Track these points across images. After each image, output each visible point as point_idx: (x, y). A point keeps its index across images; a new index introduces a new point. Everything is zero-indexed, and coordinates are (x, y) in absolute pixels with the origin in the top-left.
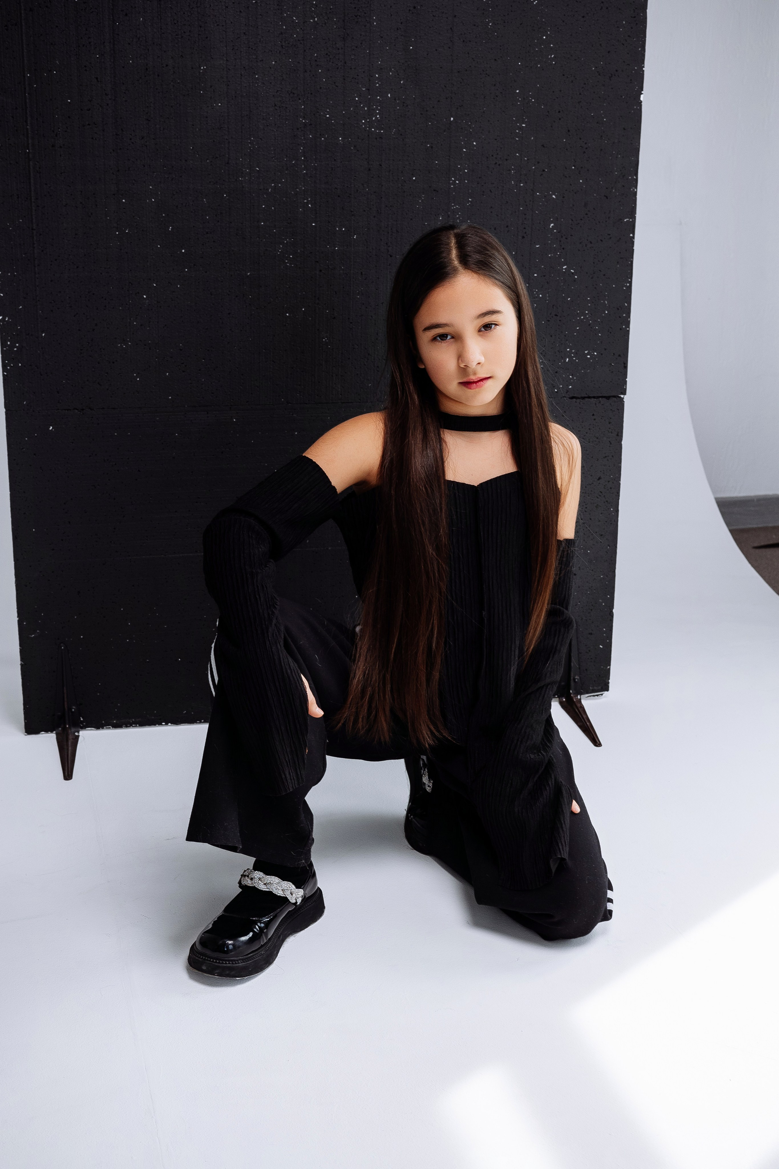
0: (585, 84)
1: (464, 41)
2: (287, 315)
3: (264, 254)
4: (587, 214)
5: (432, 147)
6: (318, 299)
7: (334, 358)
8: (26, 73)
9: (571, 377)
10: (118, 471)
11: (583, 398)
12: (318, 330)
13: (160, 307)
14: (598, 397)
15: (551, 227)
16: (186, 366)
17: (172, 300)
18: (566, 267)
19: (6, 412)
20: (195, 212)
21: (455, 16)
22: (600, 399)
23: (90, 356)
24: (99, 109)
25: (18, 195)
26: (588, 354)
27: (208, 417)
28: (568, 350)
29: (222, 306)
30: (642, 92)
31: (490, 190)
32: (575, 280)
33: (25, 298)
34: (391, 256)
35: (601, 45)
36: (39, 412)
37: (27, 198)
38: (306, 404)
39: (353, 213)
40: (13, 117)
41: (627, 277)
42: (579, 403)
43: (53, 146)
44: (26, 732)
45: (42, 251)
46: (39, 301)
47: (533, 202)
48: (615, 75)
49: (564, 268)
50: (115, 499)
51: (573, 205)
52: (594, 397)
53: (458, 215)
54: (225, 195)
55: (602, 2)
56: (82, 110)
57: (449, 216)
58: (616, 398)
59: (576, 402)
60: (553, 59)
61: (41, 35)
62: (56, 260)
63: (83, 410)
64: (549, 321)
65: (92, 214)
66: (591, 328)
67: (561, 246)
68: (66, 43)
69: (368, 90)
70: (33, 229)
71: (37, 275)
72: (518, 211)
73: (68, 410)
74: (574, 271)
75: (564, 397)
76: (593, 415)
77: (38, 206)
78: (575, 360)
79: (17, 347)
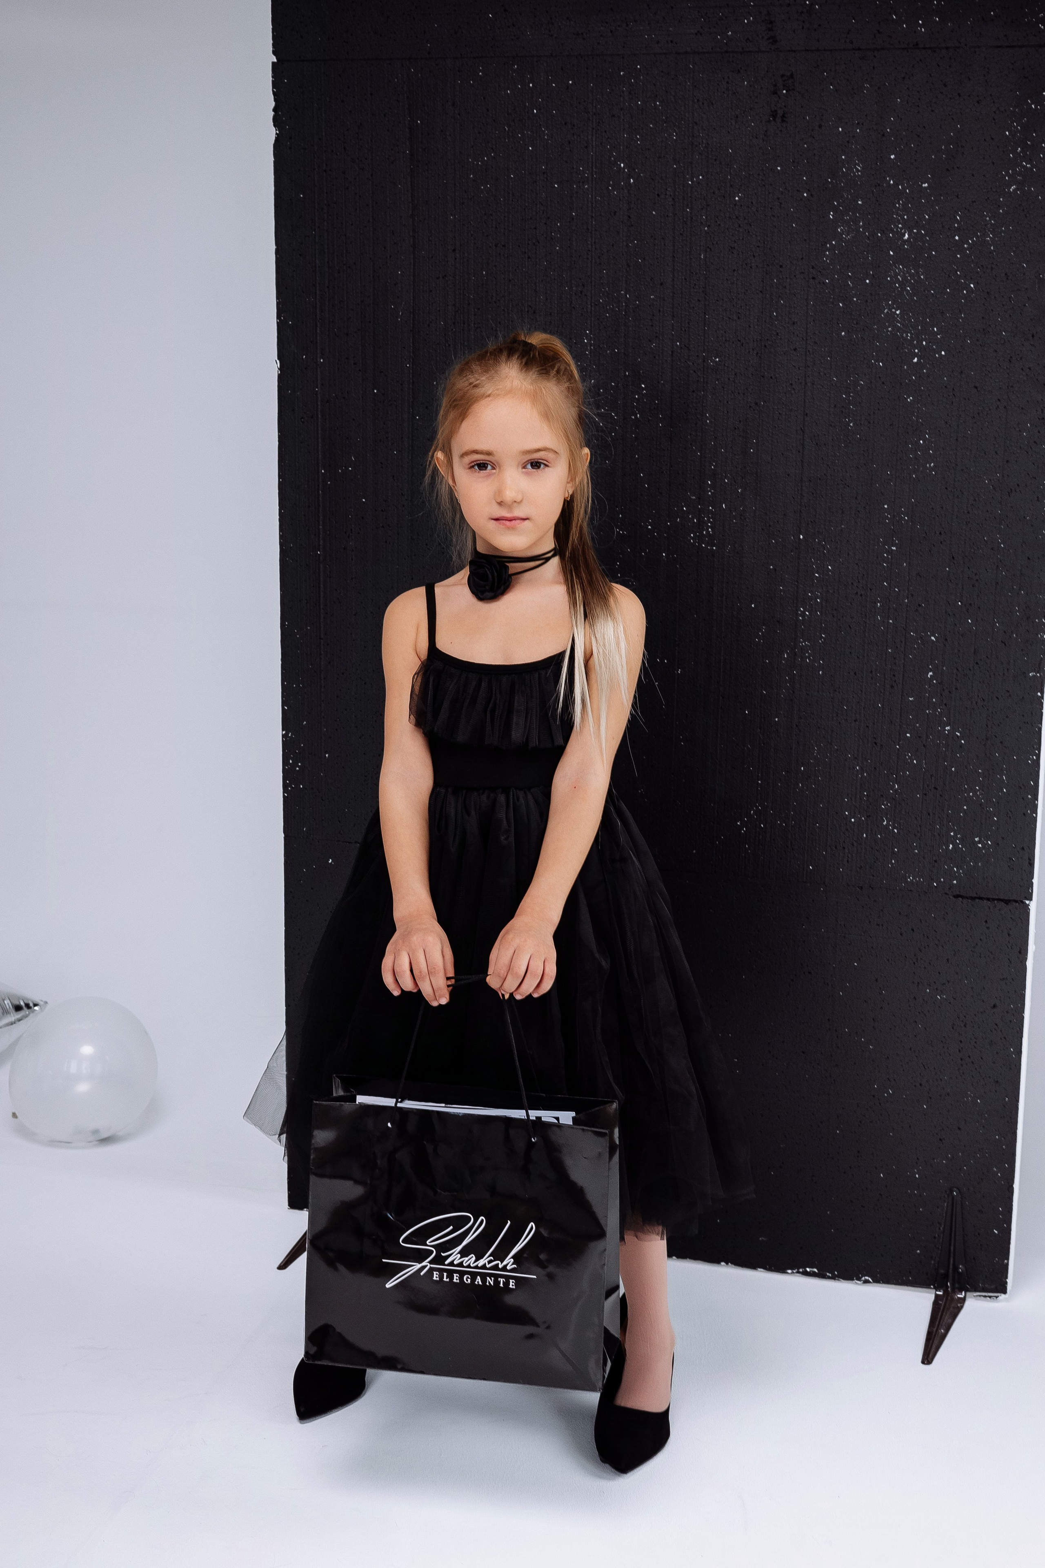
0: (975, 500)
1: (817, 444)
4: (977, 663)
5: (775, 570)
8: (320, 468)
9: (955, 869)
11: (973, 899)
15: (929, 676)
18: (949, 728)
19: (284, 838)
21: (807, 415)
22: (996, 902)
24: (394, 510)
25: (307, 600)
26: (979, 842)
28: (952, 834)
31: (849, 626)
32: (961, 745)
33: (309, 713)
34: (723, 698)
35: (996, 452)
36: (319, 842)
37: (316, 604)
40: (304, 515)
41: (1034, 747)
42: (967, 905)
43: (344, 549)
44: (289, 1205)
45: (329, 663)
46: (324, 717)
47: (905, 643)
49: (946, 728)
51: (959, 651)
53: (808, 653)
55: (999, 400)
56: (376, 510)
57: (796, 654)
58: (1019, 904)
59: (962, 903)
60: (932, 469)
61: (337, 428)
62: (343, 674)
64: (925, 794)
66: (984, 808)
67: (942, 701)
68: (362, 437)
69: (699, 498)
70: (320, 638)
71: (323, 690)
72: (886, 654)
73: (349, 843)
74: (960, 734)
75: (946, 894)
76: (986, 922)
77: (327, 613)
78: (962, 848)
79: (299, 767)
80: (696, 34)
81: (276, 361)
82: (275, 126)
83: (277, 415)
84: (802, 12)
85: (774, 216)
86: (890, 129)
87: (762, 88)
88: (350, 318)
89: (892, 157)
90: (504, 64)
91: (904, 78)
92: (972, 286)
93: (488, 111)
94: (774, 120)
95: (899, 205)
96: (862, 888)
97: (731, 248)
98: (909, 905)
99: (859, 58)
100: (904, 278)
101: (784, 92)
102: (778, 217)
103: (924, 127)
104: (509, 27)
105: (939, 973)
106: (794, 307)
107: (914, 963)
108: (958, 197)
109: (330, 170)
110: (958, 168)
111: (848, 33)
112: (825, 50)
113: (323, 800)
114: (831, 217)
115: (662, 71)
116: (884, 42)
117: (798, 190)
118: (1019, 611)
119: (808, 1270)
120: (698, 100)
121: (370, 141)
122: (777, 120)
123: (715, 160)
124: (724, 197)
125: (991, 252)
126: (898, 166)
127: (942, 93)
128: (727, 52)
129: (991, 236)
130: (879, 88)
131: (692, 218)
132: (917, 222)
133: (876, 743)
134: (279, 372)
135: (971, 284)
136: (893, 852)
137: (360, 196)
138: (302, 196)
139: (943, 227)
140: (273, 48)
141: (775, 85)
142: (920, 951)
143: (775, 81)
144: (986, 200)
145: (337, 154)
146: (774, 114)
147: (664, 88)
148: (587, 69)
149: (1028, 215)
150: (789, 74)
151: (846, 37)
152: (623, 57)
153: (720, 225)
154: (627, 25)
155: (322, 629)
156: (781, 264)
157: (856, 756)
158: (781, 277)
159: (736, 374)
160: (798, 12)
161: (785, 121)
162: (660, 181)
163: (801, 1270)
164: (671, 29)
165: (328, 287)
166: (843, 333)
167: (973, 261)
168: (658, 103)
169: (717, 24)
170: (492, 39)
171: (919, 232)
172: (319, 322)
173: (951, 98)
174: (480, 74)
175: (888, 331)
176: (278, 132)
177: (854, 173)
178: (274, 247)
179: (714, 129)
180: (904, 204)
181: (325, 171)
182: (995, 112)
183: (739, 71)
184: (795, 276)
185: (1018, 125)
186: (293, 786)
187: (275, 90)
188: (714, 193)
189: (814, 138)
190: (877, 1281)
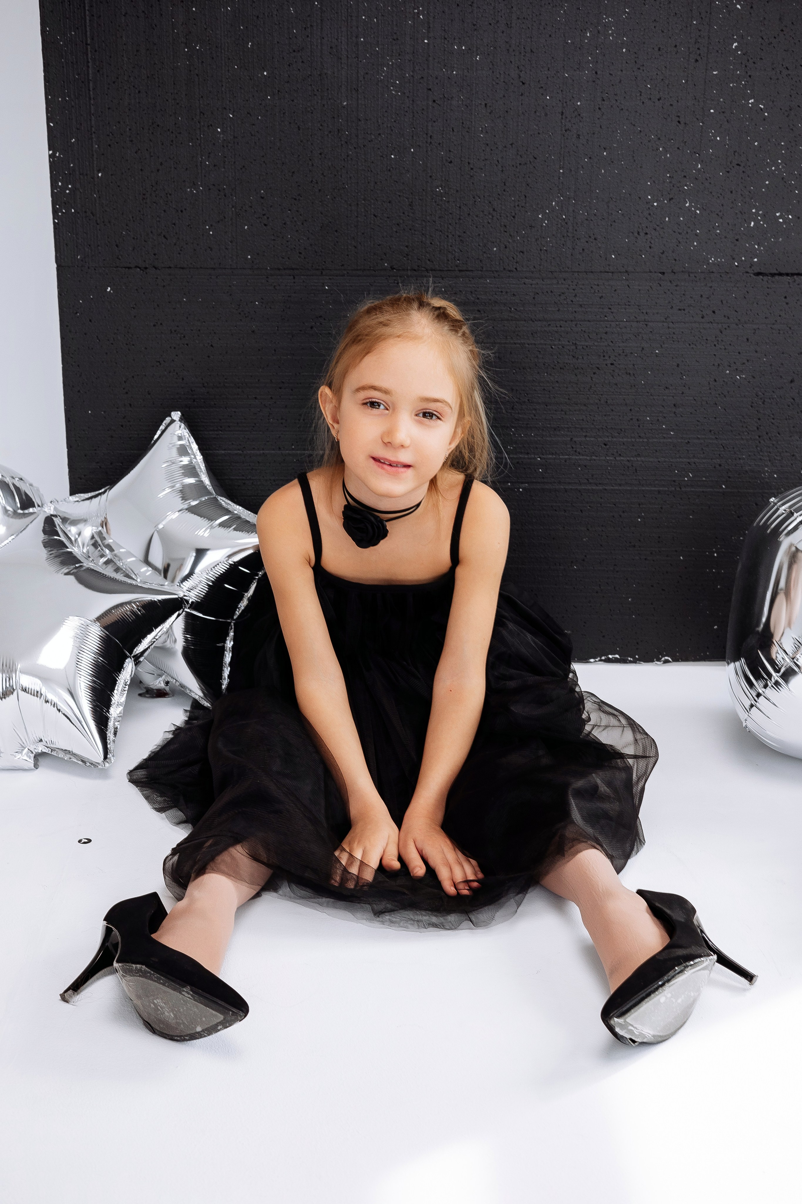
2: (393, 156)
3: (364, 78)
4: (782, 30)
6: (431, 137)
7: (451, 213)
9: (756, 247)
10: (187, 345)
11: (773, 275)
12: (431, 177)
13: (238, 143)
14: (793, 275)
15: (734, 47)
16: (268, 218)
17: (252, 135)
18: (752, 101)
19: (57, 268)
20: (279, 24)
22: (795, 277)
23: (154, 203)
26: (780, 217)
27: (294, 283)
28: (754, 211)
29: (312, 144)
32: (765, 118)
33: (78, 129)
34: (523, 84)
36: (95, 269)
37: (80, 6)
38: (415, 270)
39: (475, 27)
42: (767, 281)
45: (98, 71)
46: (94, 133)
47: (710, 13)
49: (750, 102)
50: (183, 379)
51: (765, 18)
52: (787, 275)
54: (316, 3)
59: (762, 280)
62: (114, 82)
63: (146, 268)
64: (728, 172)
65: (156, 26)
66: (785, 182)
67: (747, 72)
70: (87, 44)
71: (92, 102)
72: (691, 25)
73: (129, 268)
74: (764, 106)
75: (747, 272)
76: (785, 297)
77: (93, 16)
78: (763, 225)
79: (69, 189)
96: (663, 273)
98: (711, 287)
105: (739, 353)
107: (715, 345)
113: (98, 224)
119: (610, 656)
133: (679, 122)
136: (697, 235)
142: (721, 332)
155: (88, 33)
157: (659, 136)
163: (603, 658)
186: (64, 211)
190: (676, 659)
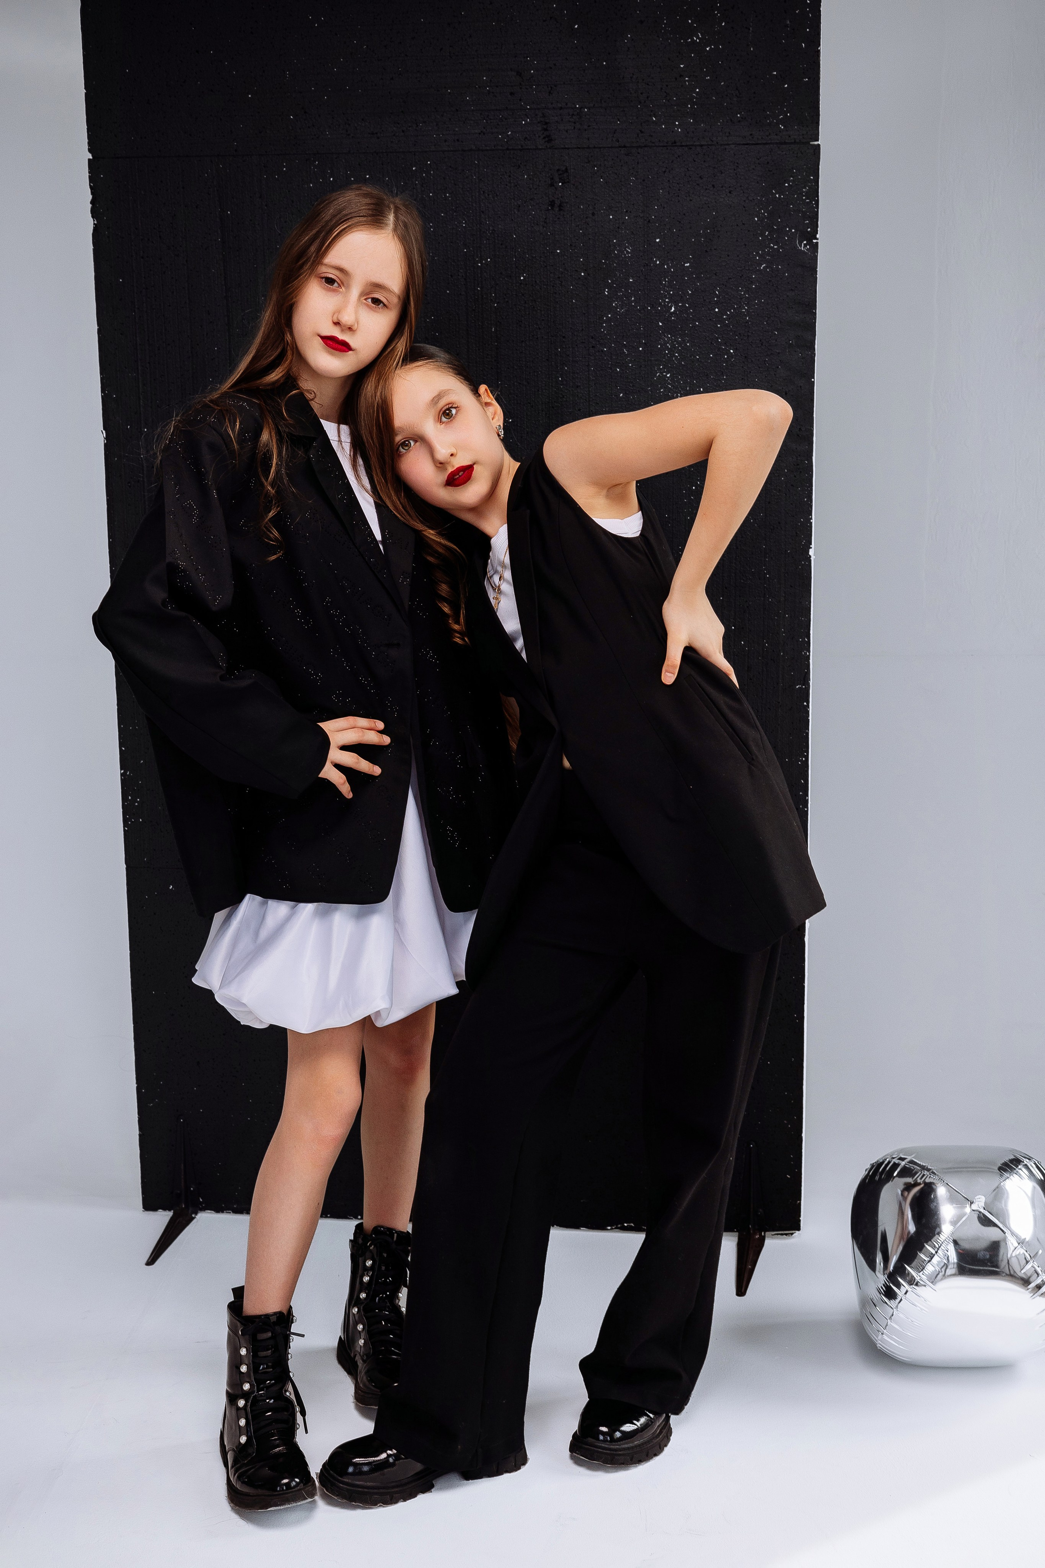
19: (126, 868)
30: (811, 546)
33: (145, 753)
36: (159, 870)
41: (803, 751)
44: (144, 1208)
48: (777, 528)
79: (138, 802)
80: (480, 134)
81: (102, 431)
82: (93, 217)
83: (105, 481)
84: (573, 115)
85: (556, 293)
86: (655, 217)
87: (540, 181)
88: (171, 390)
89: (658, 240)
90: (306, 161)
91: (665, 172)
92: (732, 351)
93: (293, 202)
94: (552, 209)
95: (666, 281)
97: (519, 322)
99: (625, 155)
100: (673, 346)
101: (560, 184)
102: (560, 294)
103: (684, 214)
104: (309, 127)
106: (577, 373)
108: (716, 275)
109: (147, 257)
110: (715, 249)
111: (615, 133)
112: (594, 148)
113: (162, 832)
114: (607, 293)
115: (450, 167)
116: (646, 140)
117: (576, 271)
118: (784, 632)
119: (626, 1225)
120: (484, 192)
121: (184, 230)
122: (555, 209)
123: (502, 244)
124: (511, 276)
125: (747, 322)
126: (664, 248)
127: (698, 185)
128: (508, 149)
129: (746, 308)
130: (644, 180)
131: (483, 296)
132: (682, 297)
134: (105, 442)
135: (731, 349)
137: (176, 280)
138: (121, 280)
139: (704, 300)
140: (89, 146)
141: (552, 179)
143: (551, 175)
144: (741, 277)
145: (153, 242)
146: (552, 204)
147: (452, 182)
148: (382, 164)
149: (777, 290)
150: (564, 169)
151: (613, 137)
152: (415, 154)
153: (508, 301)
154: (417, 126)
156: (564, 335)
158: (564, 347)
159: (528, 433)
160: (569, 115)
161: (562, 210)
162: (453, 263)
163: (619, 1226)
164: (457, 129)
165: (149, 363)
166: (621, 395)
167: (731, 330)
168: (448, 195)
169: (498, 124)
170: (294, 138)
171: (684, 306)
172: (141, 394)
173: (706, 189)
174: (285, 169)
175: (661, 392)
176: (96, 222)
177: (625, 255)
178: (96, 327)
179: (499, 217)
180: (670, 282)
181: (142, 258)
182: (745, 201)
183: (519, 166)
184: (577, 345)
185: (764, 213)
186: (133, 820)
187: (92, 185)
188: (501, 273)
189: (588, 224)
